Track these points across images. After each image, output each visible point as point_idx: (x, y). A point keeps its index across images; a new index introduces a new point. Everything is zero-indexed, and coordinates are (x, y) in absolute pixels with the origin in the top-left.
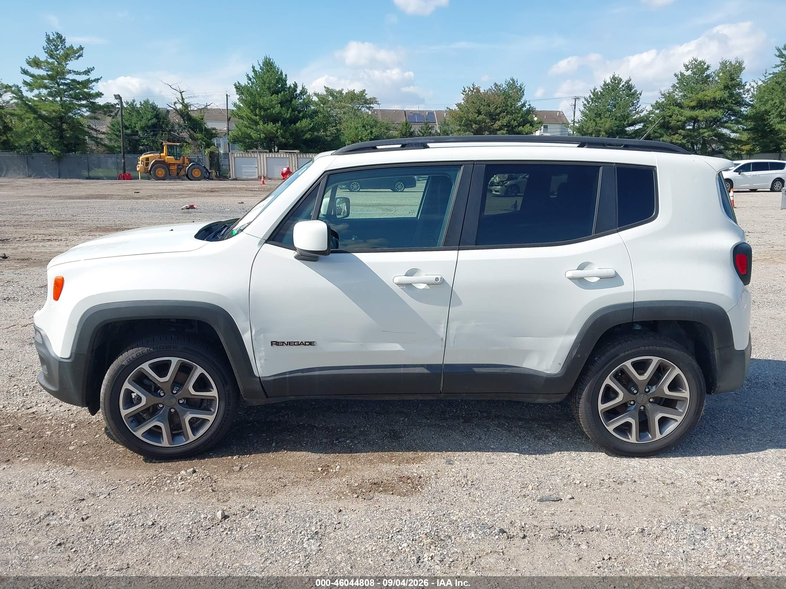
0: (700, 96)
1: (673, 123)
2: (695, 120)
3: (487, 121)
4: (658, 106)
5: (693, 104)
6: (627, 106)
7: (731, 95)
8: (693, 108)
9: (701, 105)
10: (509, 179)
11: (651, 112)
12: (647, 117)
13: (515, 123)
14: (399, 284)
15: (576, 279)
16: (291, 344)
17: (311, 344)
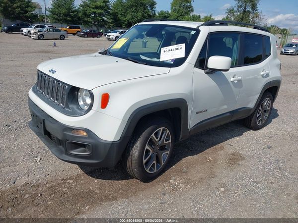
0: (96, 4)
1: (88, 13)
2: (95, 13)
3: (9, 3)
4: (81, 6)
5: (93, 7)
6: (70, 4)
7: (106, 5)
8: (93, 8)
9: (96, 7)
10: (38, 32)
11: (79, 8)
12: (78, 9)
13: (24, 6)
14: (232, 82)
15: (262, 75)
16: (201, 112)
17: (206, 110)
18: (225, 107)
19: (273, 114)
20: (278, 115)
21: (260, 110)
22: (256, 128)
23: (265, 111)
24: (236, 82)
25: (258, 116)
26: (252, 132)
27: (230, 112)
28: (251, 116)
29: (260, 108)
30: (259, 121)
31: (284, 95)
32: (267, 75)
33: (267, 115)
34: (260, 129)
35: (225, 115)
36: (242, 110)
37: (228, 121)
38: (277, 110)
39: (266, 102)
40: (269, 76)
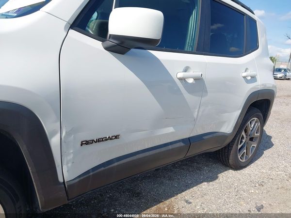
14: (180, 79)
15: (244, 77)
16: (99, 141)
17: (116, 137)
18: (171, 130)
19: (265, 143)
20: (273, 145)
21: (243, 138)
22: (238, 167)
23: (251, 139)
24: (191, 81)
25: (239, 146)
26: (230, 173)
27: (183, 140)
28: (229, 147)
29: (243, 133)
30: (243, 155)
31: (277, 117)
32: (254, 78)
33: (255, 146)
34: (245, 167)
35: (170, 147)
36: (211, 136)
37: (181, 157)
38: (270, 137)
39: (253, 124)
40: (256, 81)
